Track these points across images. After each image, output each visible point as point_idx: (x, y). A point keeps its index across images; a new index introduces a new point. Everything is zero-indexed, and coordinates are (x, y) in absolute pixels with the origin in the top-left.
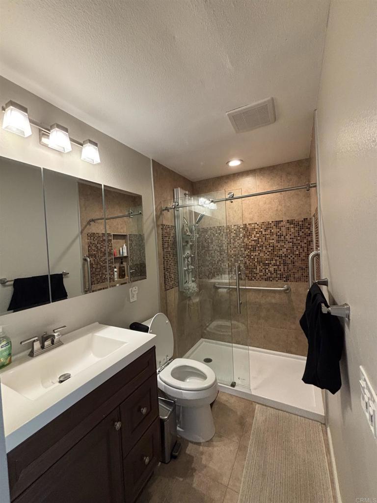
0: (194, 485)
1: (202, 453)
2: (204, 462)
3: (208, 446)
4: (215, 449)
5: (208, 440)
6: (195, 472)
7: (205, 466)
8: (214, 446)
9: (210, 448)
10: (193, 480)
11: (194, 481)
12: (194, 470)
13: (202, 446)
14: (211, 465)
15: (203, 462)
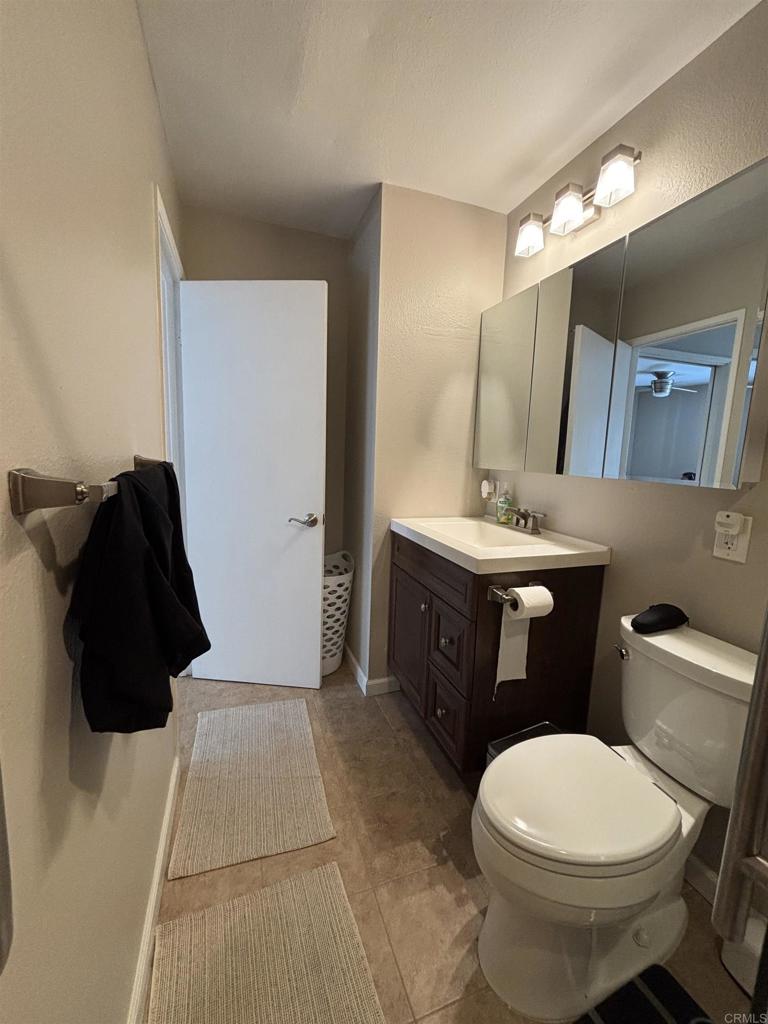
0: (419, 844)
1: (460, 901)
2: (441, 889)
3: (466, 929)
4: (448, 939)
5: (480, 943)
6: (437, 860)
7: (431, 885)
8: (457, 942)
9: (458, 929)
10: (428, 848)
11: (424, 848)
12: (442, 862)
13: (476, 916)
14: (425, 897)
15: (442, 887)
